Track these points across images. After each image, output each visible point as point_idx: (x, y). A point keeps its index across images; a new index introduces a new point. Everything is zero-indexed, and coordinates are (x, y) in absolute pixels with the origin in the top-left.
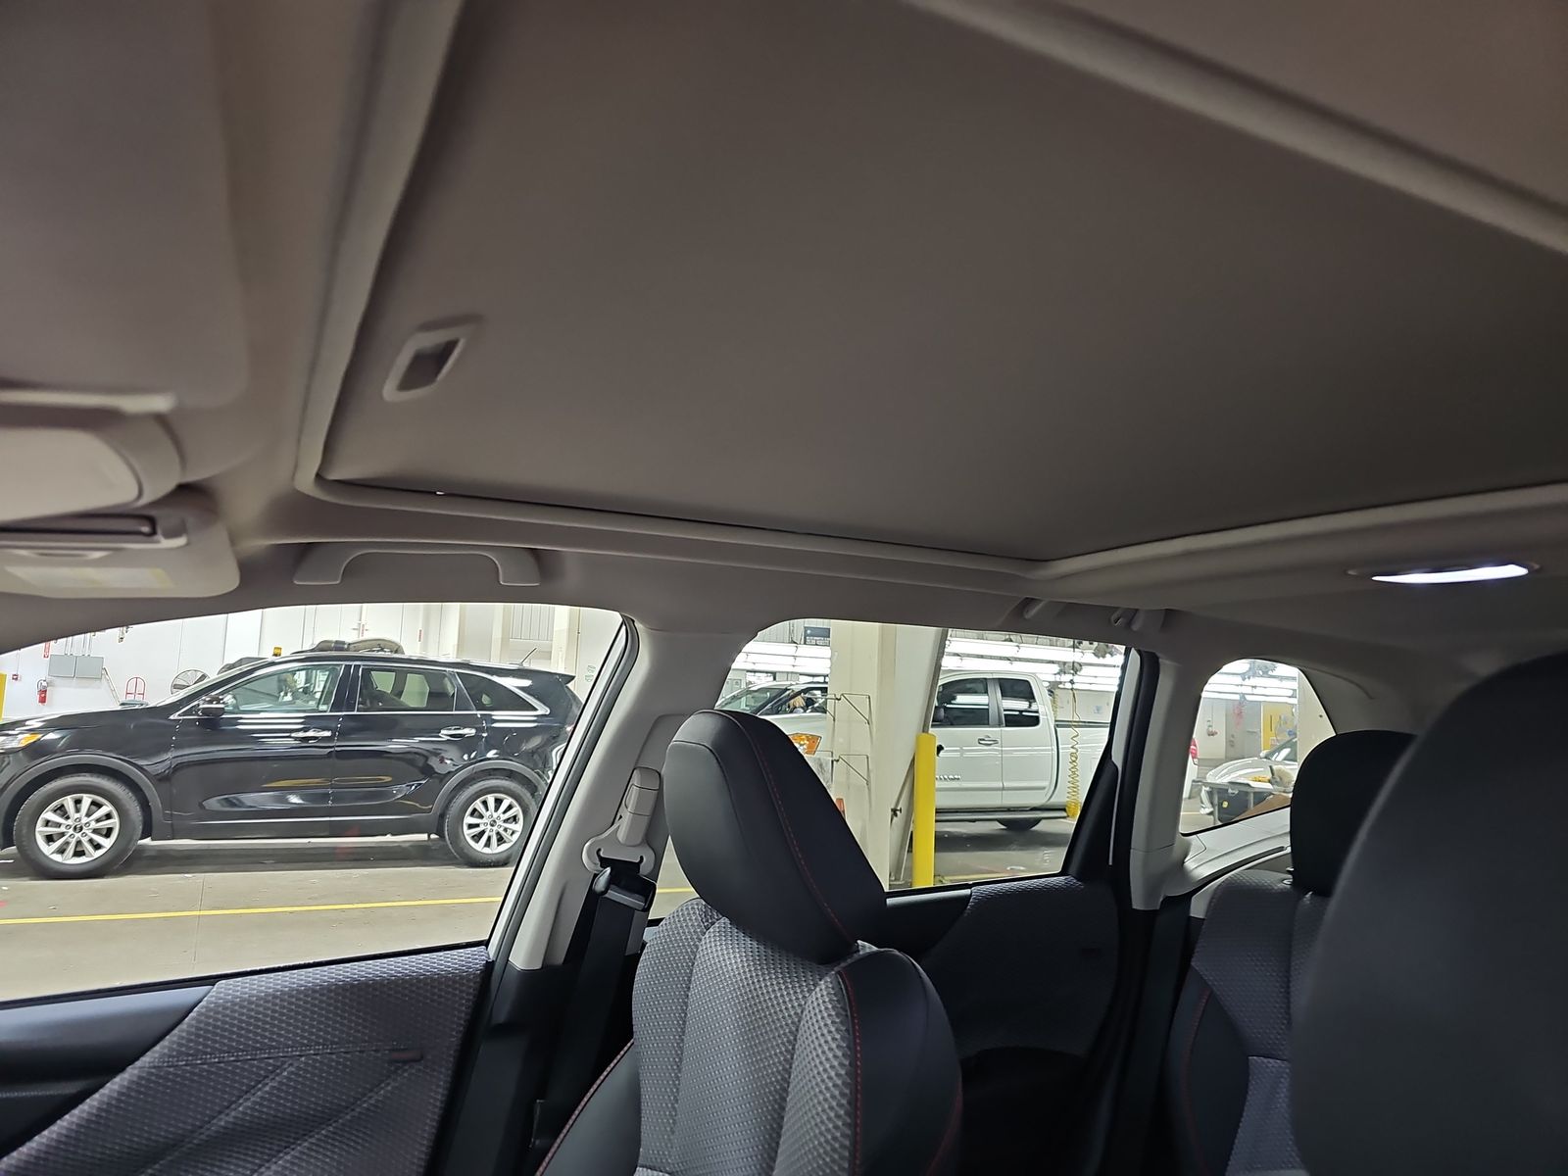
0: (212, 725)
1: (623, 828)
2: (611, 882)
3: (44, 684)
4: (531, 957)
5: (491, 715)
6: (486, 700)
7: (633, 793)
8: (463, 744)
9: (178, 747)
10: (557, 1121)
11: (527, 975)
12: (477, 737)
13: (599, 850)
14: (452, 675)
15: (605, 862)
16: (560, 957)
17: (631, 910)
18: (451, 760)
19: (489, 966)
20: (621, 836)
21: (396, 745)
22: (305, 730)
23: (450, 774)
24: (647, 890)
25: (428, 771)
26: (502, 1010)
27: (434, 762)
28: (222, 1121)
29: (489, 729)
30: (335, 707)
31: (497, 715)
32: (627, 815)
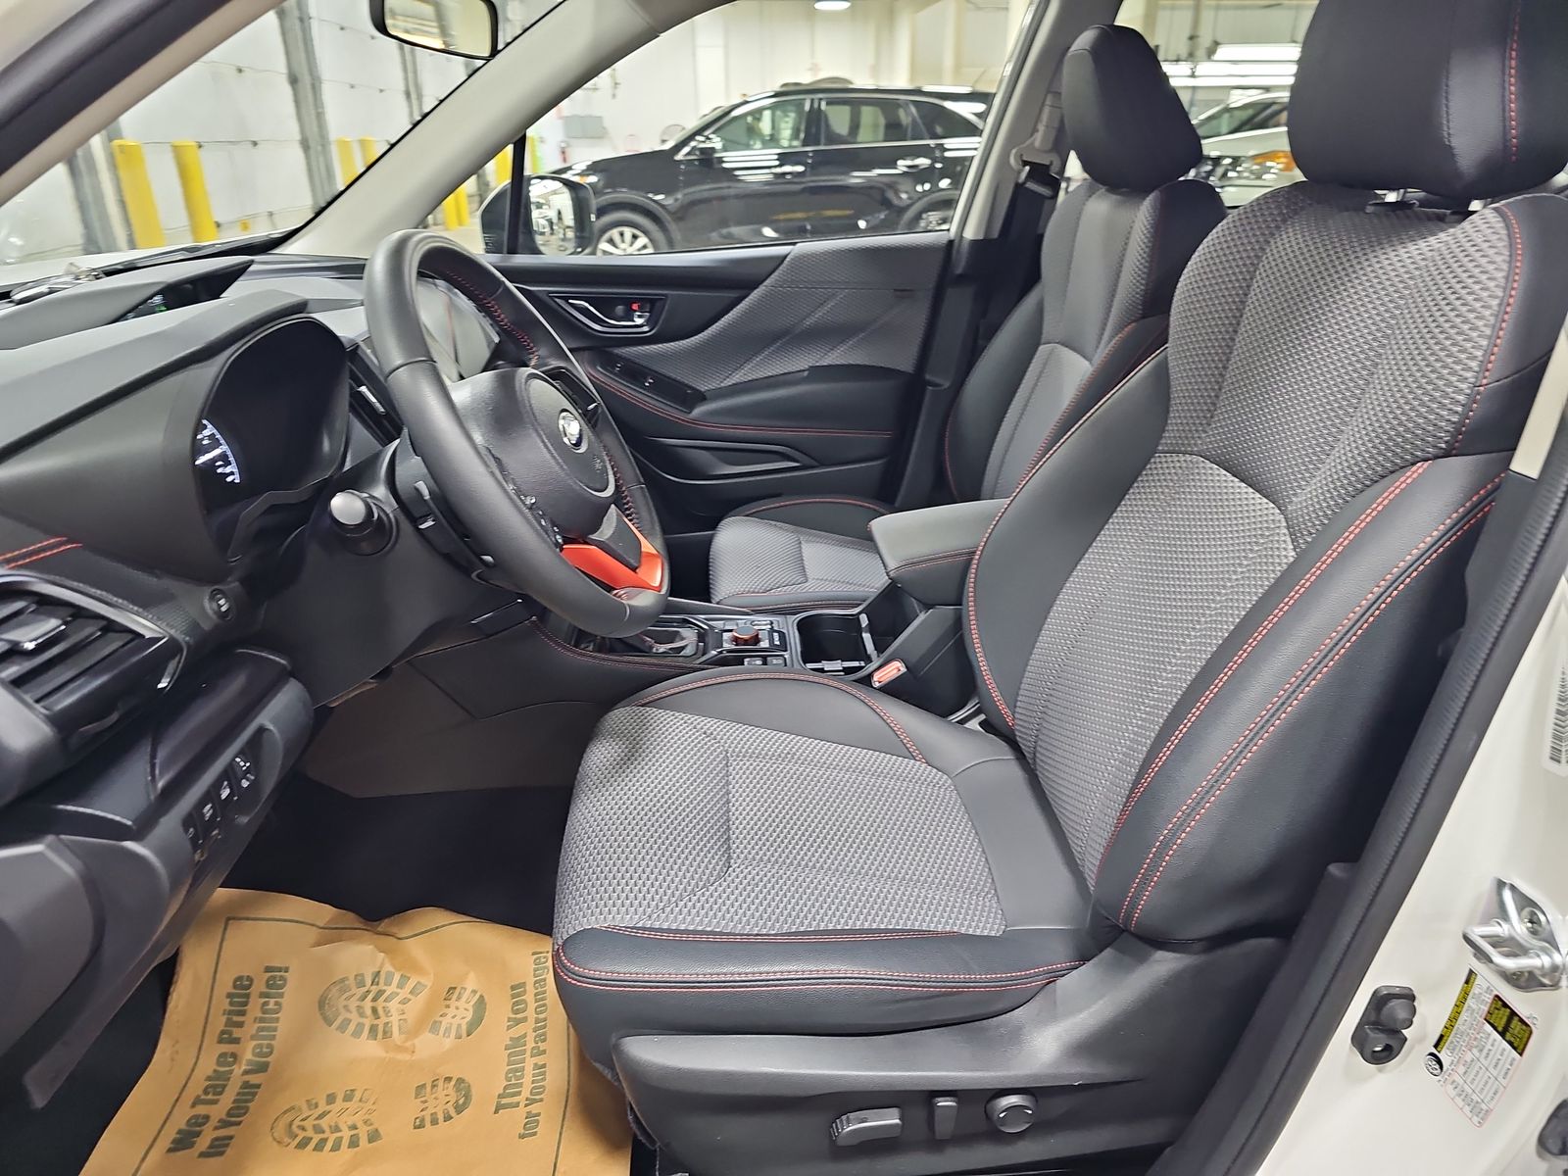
0: (707, 161)
1: (1038, 139)
2: (1030, 176)
3: (563, 145)
4: (977, 232)
5: (942, 145)
6: (939, 130)
7: (1046, 110)
8: (917, 175)
9: (688, 184)
10: (993, 330)
11: (974, 243)
12: (932, 168)
13: (1022, 155)
14: (907, 102)
15: (1025, 163)
16: (995, 234)
17: (1042, 197)
18: (906, 192)
19: (951, 242)
20: (1037, 144)
21: (857, 178)
22: (780, 166)
23: (909, 206)
24: (1054, 185)
25: (886, 203)
26: (960, 267)
27: (890, 195)
28: (808, 322)
29: (944, 160)
30: (805, 143)
31: (949, 143)
32: (1041, 128)
